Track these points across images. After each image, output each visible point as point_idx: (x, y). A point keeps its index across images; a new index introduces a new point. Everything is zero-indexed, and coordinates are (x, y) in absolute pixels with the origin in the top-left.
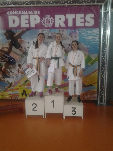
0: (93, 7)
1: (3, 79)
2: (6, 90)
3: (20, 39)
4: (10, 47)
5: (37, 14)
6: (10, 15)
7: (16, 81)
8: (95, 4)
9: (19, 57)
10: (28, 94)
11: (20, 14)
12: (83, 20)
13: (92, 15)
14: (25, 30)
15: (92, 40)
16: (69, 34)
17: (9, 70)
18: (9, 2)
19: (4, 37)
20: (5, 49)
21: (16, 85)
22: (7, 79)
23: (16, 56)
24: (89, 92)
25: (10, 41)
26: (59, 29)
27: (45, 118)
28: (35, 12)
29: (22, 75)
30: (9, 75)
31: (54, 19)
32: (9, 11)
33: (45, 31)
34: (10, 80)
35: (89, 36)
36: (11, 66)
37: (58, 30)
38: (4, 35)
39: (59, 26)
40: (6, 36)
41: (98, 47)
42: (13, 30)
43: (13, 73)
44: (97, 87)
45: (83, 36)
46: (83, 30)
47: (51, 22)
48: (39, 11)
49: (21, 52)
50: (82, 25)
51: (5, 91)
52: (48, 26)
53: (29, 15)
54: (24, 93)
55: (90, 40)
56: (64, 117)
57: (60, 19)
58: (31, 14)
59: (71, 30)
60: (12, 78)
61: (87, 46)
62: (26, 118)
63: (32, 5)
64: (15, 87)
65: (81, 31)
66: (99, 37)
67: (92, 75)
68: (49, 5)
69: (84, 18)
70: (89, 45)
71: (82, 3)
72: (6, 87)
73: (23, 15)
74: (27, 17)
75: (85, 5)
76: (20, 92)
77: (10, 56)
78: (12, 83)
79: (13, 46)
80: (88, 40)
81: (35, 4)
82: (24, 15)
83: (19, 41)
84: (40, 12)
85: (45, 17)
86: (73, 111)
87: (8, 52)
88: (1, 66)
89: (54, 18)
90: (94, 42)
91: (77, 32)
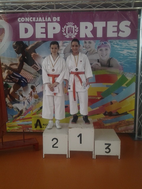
0: (129, 12)
1: (10, 106)
2: (14, 119)
3: (33, 53)
4: (20, 64)
5: (57, 22)
6: (21, 22)
7: (27, 108)
8: (132, 8)
9: (33, 77)
10: (43, 125)
11: (34, 21)
12: (115, 29)
13: (128, 23)
14: (40, 41)
15: (128, 54)
16: (97, 46)
17: (19, 93)
18: (20, 6)
19: (13, 51)
20: (14, 66)
21: (28, 114)
22: (15, 105)
23: (29, 75)
24: (123, 122)
25: (21, 55)
26: (85, 41)
27: (69, 157)
28: (55, 19)
29: (36, 101)
30: (19, 99)
31: (78, 28)
32: (21, 17)
33: (67, 42)
34: (20, 107)
35: (125, 50)
36: (21, 88)
37: (83, 41)
38: (13, 48)
39: (85, 37)
40: (15, 49)
41: (136, 64)
42: (24, 42)
43: (25, 97)
44: (134, 116)
45: (116, 49)
46: (116, 42)
47: (75, 32)
48: (59, 17)
49: (35, 70)
50: (115, 35)
51: (14, 121)
52: (71, 36)
53: (46, 23)
54: (38, 123)
55: (125, 55)
56: (95, 156)
57: (86, 27)
58: (48, 21)
59: (101, 41)
60: (23, 104)
61: (121, 62)
62: (44, 157)
63: (50, 10)
64: (27, 116)
65: (113, 43)
66: (137, 51)
67: (128, 100)
68: (72, 10)
69: (118, 27)
70: (124, 61)
71: (114, 7)
72: (14, 116)
73: (38, 22)
74: (44, 25)
75: (119, 10)
76: (33, 122)
77: (21, 75)
78: (23, 111)
79: (24, 63)
80: (122, 55)
81: (54, 9)
82: (40, 22)
83: (33, 56)
84: (60, 19)
85: (67, 25)
86: (107, 148)
87: (18, 70)
88: (8, 89)
89: (78, 26)
90: (131, 57)
91: (109, 44)
